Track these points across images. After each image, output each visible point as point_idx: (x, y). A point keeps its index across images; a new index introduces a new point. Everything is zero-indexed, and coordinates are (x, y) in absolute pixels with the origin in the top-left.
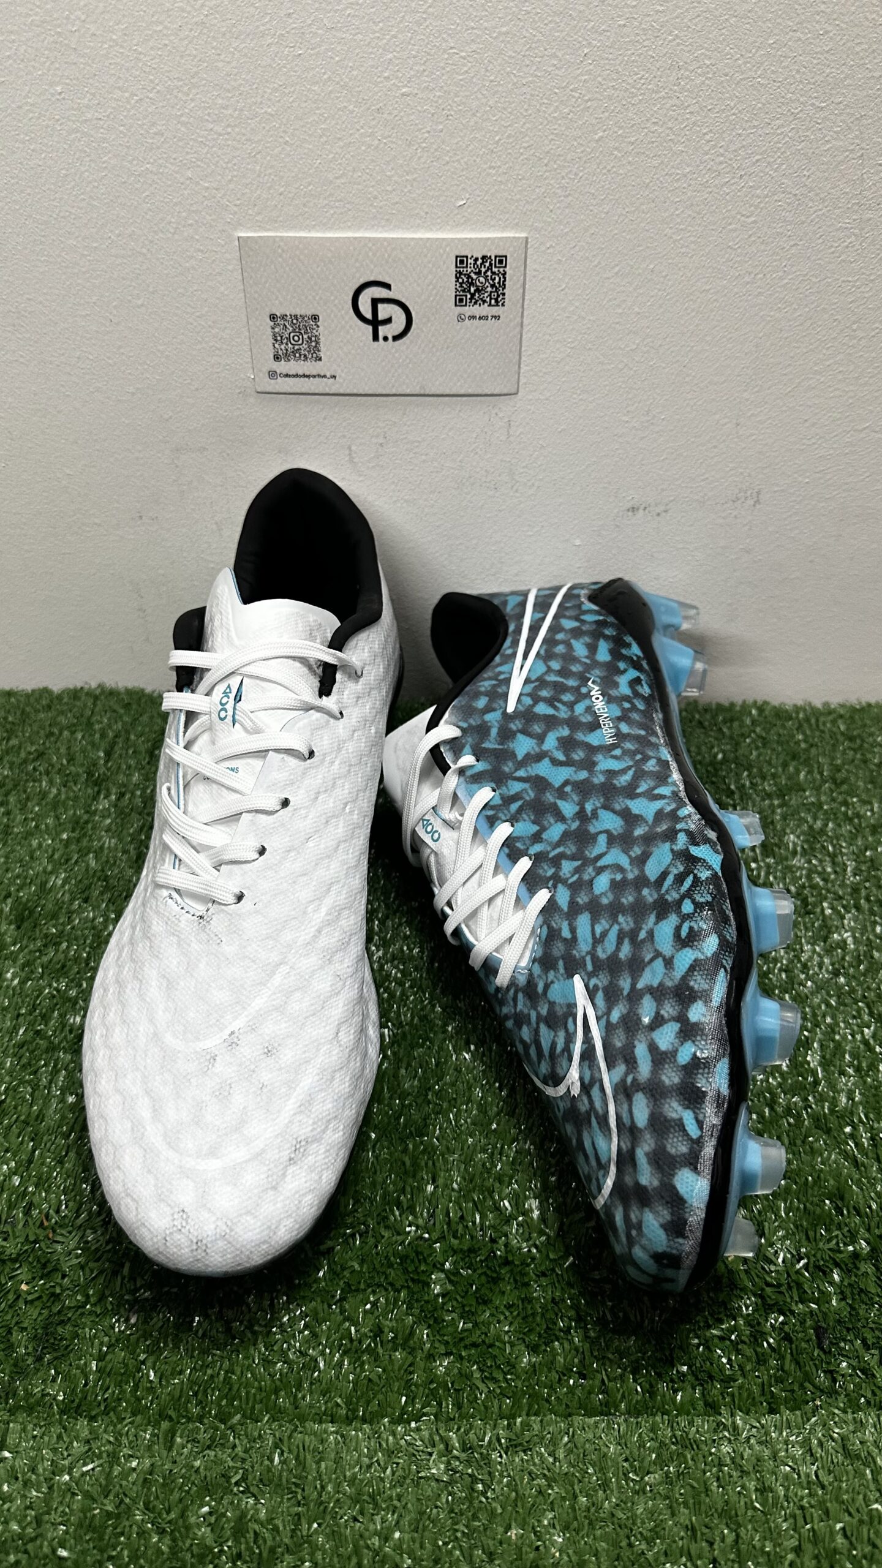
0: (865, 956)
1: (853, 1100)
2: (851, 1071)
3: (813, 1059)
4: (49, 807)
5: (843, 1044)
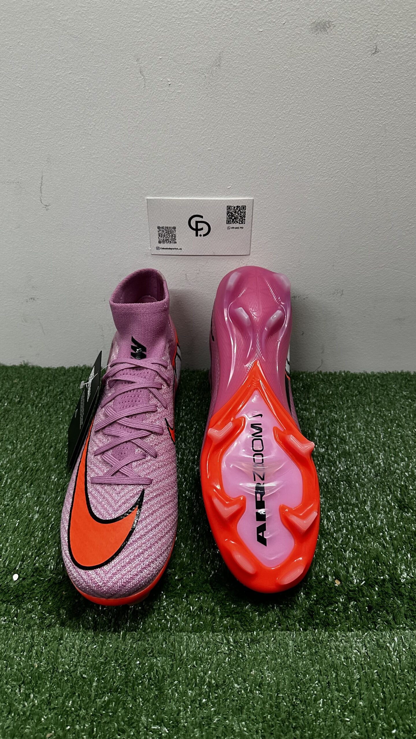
0: (388, 469)
1: (383, 523)
2: (383, 512)
3: (367, 509)
4: (66, 413)
5: (379, 502)
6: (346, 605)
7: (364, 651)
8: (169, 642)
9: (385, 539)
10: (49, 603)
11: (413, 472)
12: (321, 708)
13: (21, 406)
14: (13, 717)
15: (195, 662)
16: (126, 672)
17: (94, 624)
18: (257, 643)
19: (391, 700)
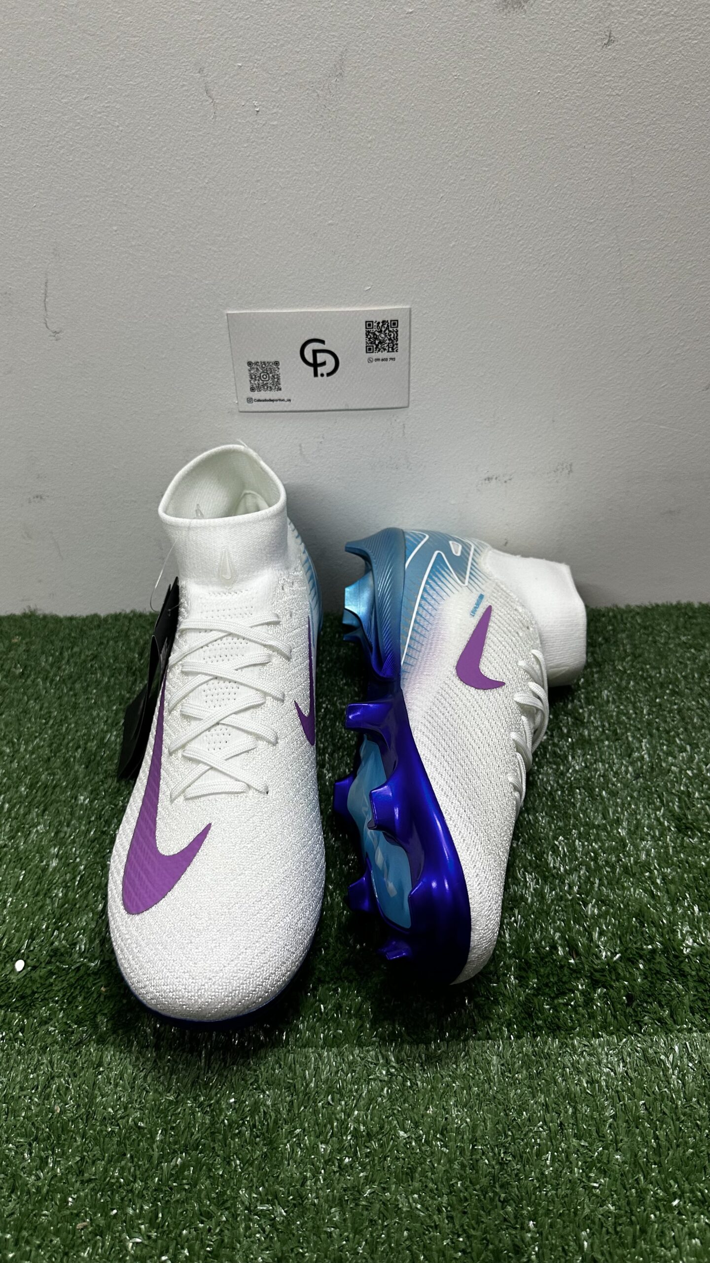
0: (657, 766)
1: (650, 855)
2: (649, 838)
3: (623, 833)
4: (103, 690)
5: (643, 821)
6: (589, 994)
7: (621, 1069)
8: (285, 1064)
9: (654, 883)
10: (77, 1007)
11: (700, 769)
12: (548, 1167)
13: (26, 681)
14: (19, 1198)
15: (330, 1097)
16: (213, 1117)
17: (155, 1041)
18: (437, 1062)
19: (669, 1150)
